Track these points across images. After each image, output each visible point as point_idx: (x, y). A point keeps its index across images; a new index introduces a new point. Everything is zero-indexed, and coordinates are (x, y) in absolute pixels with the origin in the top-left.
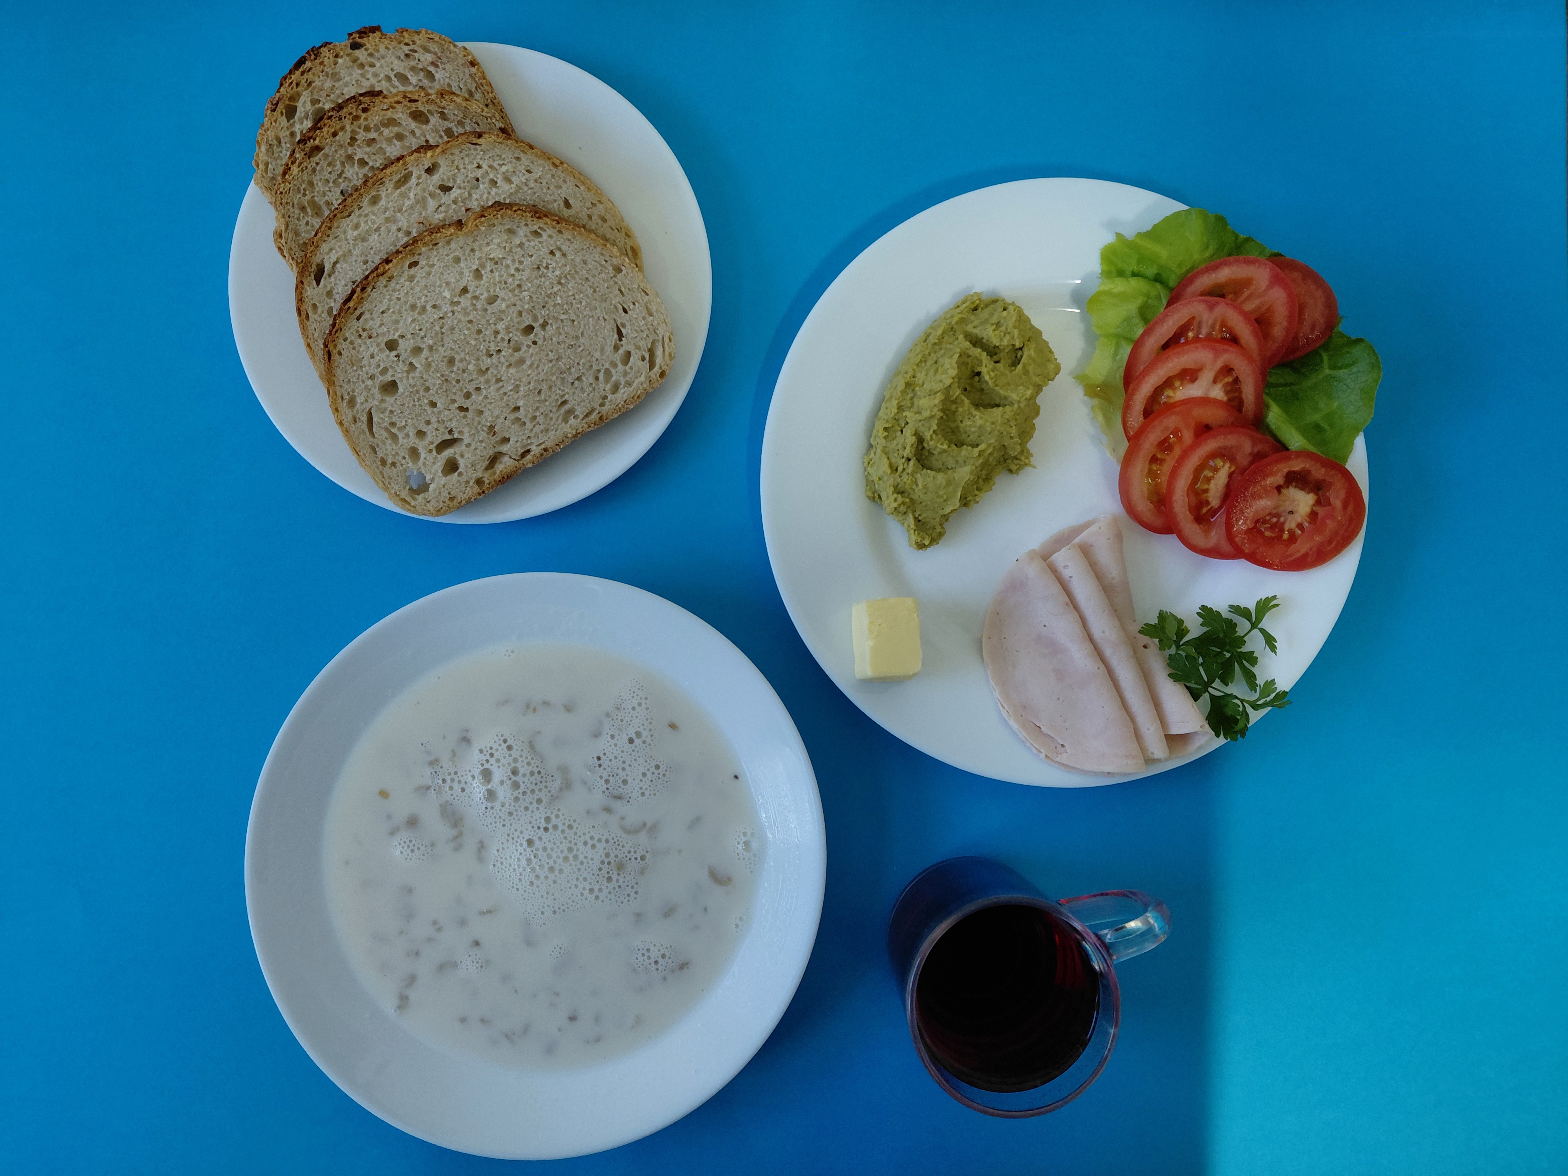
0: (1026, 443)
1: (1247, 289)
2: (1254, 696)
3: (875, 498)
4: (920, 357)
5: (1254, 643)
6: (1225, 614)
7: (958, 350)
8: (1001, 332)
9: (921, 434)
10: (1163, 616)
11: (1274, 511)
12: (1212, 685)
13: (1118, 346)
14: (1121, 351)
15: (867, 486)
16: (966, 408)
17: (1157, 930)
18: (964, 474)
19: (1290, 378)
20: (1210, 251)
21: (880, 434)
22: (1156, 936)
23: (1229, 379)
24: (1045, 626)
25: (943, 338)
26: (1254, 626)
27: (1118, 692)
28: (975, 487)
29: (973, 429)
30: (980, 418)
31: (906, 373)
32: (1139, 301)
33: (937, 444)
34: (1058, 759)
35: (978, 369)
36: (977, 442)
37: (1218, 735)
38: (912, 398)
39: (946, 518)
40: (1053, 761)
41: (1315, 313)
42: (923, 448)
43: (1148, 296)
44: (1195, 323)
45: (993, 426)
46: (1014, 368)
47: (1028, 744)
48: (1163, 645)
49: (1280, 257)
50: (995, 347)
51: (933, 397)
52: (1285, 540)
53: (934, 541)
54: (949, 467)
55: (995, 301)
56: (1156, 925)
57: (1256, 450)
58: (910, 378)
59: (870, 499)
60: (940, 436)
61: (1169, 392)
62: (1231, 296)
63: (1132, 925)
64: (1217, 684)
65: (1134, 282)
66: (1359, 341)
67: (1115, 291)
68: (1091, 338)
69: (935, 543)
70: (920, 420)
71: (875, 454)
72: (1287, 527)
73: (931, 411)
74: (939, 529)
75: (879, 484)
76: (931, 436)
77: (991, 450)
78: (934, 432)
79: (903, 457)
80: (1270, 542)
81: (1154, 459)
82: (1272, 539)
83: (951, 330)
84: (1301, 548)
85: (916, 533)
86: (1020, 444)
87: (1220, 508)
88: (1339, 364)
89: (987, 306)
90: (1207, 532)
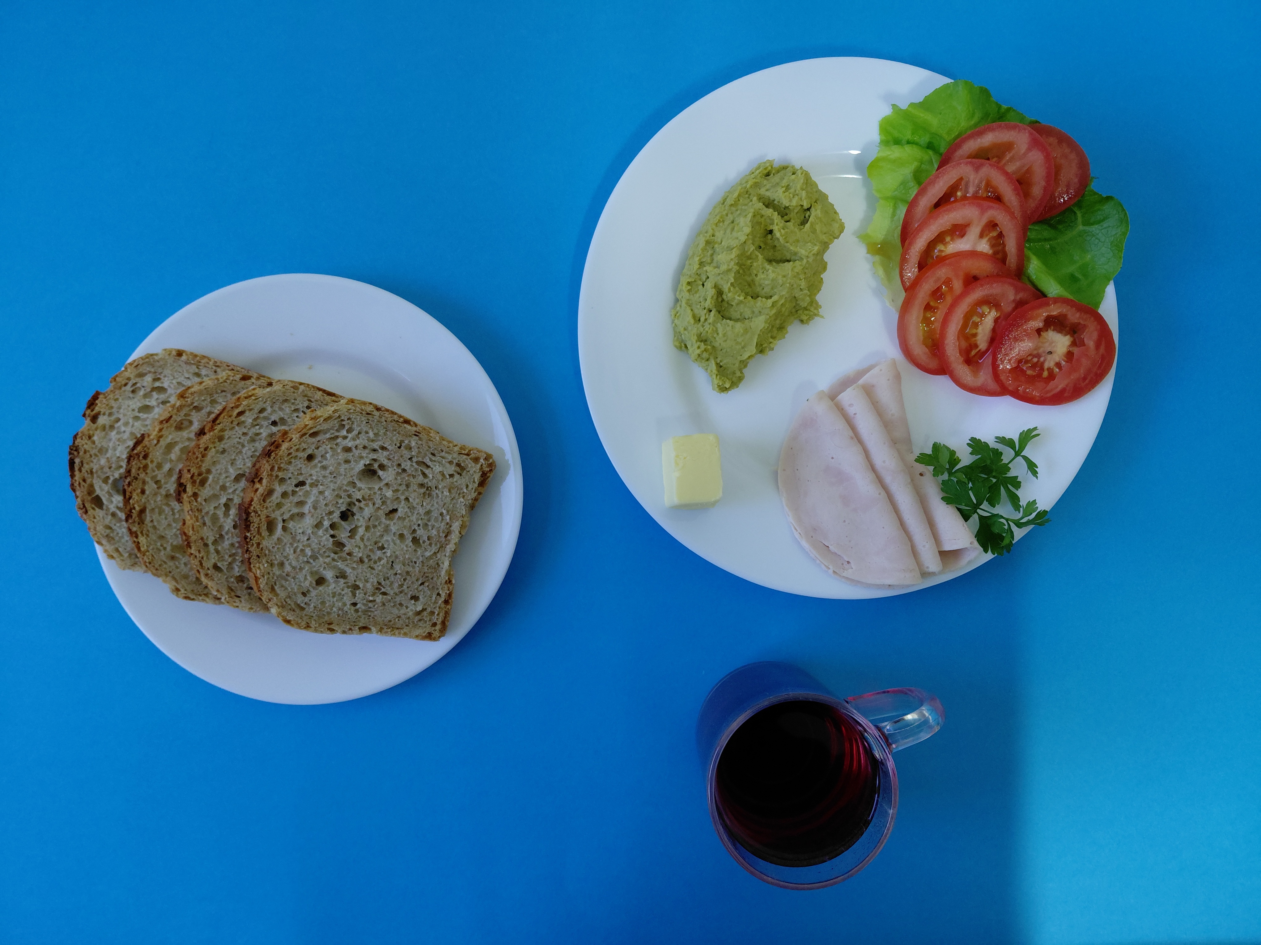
0: (815, 295)
1: (1009, 153)
2: (1017, 516)
3: (683, 346)
4: (718, 217)
5: (1018, 469)
6: (992, 444)
7: (752, 210)
8: (790, 193)
9: (720, 287)
10: (936, 447)
11: (1035, 352)
12: (980, 507)
13: (895, 208)
14: (898, 212)
15: (675, 336)
16: (760, 262)
17: (931, 721)
18: (759, 323)
19: (1047, 233)
20: (976, 119)
21: (684, 288)
22: (931, 727)
23: (994, 234)
24: (833, 458)
25: (739, 200)
26: (1017, 454)
27: (897, 514)
28: (769, 335)
29: (767, 282)
30: (773, 272)
31: (706, 232)
32: (914, 165)
33: (733, 296)
34: (844, 574)
35: (771, 228)
36: (770, 295)
37: (986, 551)
38: (712, 255)
39: (744, 364)
40: (840, 576)
41: (1069, 174)
42: (723, 300)
43: (922, 162)
44: (963, 183)
45: (784, 279)
46: (802, 227)
47: (818, 562)
48: (937, 473)
49: (1038, 124)
50: (786, 208)
51: (729, 252)
52: (1045, 378)
53: (735, 384)
54: (747, 317)
55: (785, 168)
56: (930, 717)
57: (1018, 297)
58: (710, 237)
59: (678, 348)
60: (737, 289)
61: (940, 247)
62: (995, 160)
63: (909, 717)
64: (985, 505)
65: (908, 149)
66: (1109, 198)
67: (892, 157)
68: (872, 201)
69: (735, 387)
70: (719, 274)
71: (681, 306)
72: (1046, 366)
73: (728, 265)
74: (738, 374)
75: (685, 334)
76: (729, 289)
77: (783, 301)
78: (732, 284)
79: (705, 309)
80: (1031, 380)
81: (928, 308)
82: (1034, 377)
83: (746, 193)
84: (1059, 384)
85: (718, 377)
86: (809, 296)
87: (987, 350)
88: (1092, 221)
89: (778, 172)
90: (975, 373)
